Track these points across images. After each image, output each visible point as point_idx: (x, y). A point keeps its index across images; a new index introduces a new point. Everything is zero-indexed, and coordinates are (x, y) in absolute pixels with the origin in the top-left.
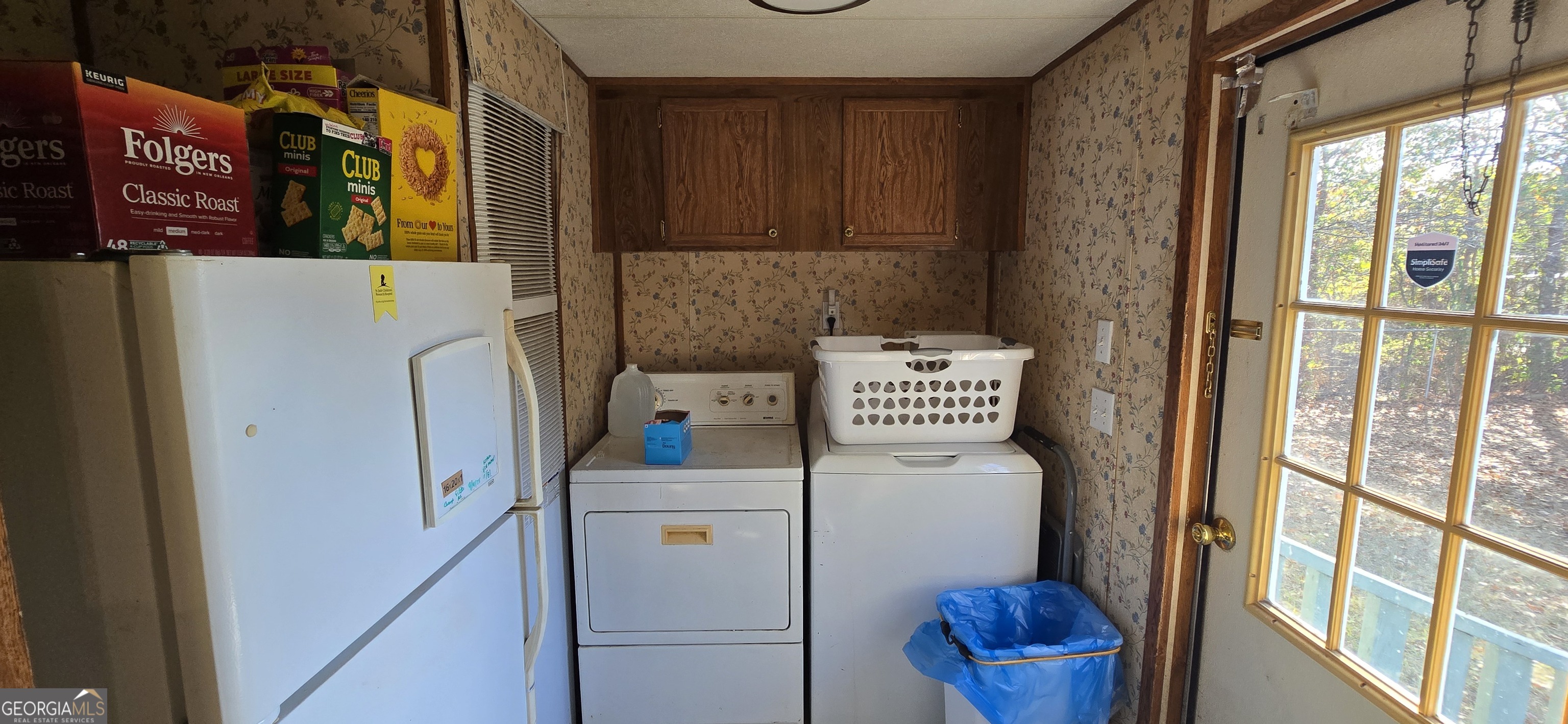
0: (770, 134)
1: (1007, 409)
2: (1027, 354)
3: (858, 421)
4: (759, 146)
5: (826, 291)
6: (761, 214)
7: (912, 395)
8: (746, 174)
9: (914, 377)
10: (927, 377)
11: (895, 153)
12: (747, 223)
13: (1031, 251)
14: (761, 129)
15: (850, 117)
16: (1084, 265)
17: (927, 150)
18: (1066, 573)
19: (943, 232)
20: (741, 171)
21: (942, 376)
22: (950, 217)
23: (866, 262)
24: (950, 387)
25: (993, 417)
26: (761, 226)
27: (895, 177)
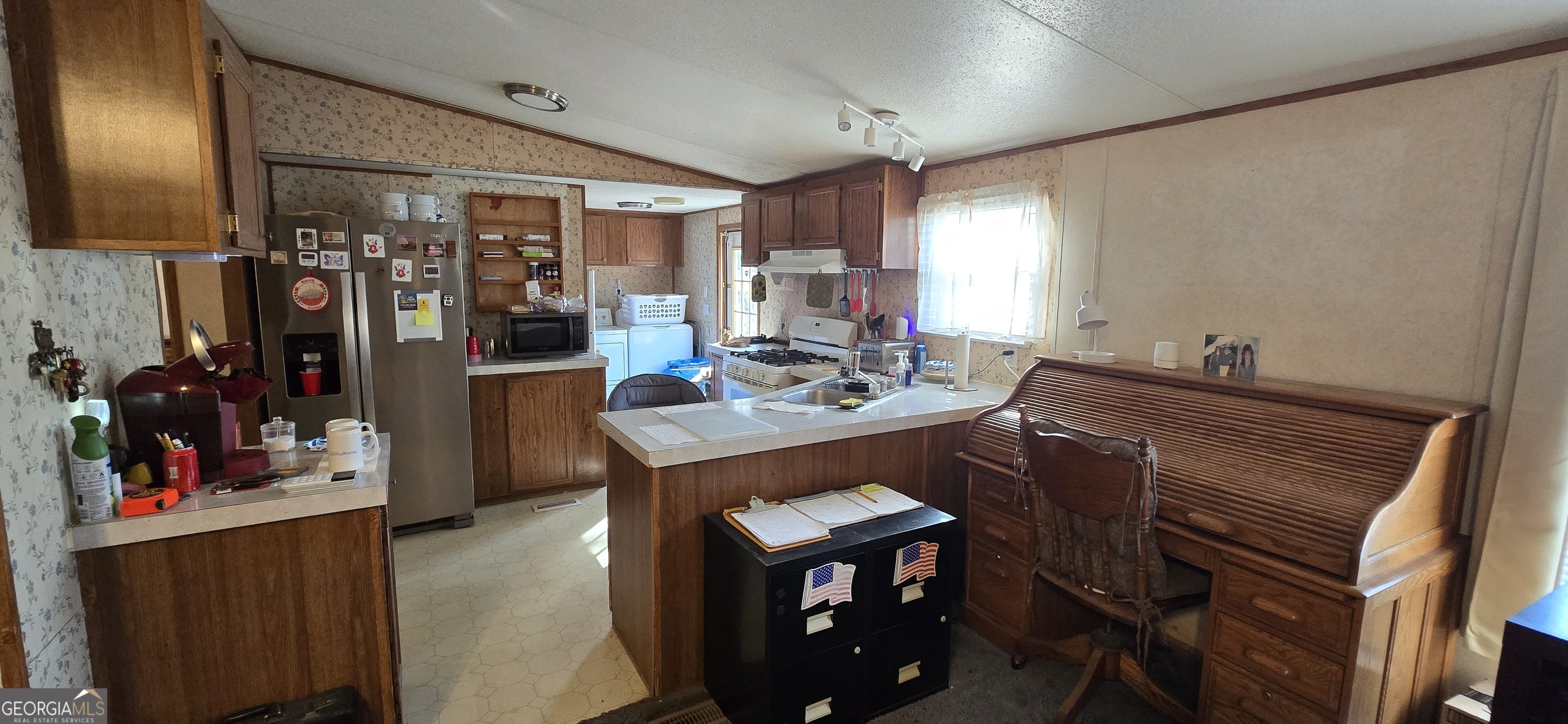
0: (603, 227)
1: (682, 313)
2: (687, 297)
3: (641, 317)
4: (599, 231)
5: (617, 280)
6: (600, 253)
7: (656, 309)
8: (595, 241)
9: (657, 303)
10: (660, 304)
11: (643, 234)
12: (596, 256)
13: (686, 267)
14: (600, 226)
15: (628, 222)
16: (700, 271)
17: (653, 234)
18: (700, 355)
19: (659, 261)
20: (593, 239)
21: (664, 303)
22: (661, 255)
23: (630, 270)
24: (666, 306)
25: (679, 315)
26: (600, 258)
27: (643, 242)
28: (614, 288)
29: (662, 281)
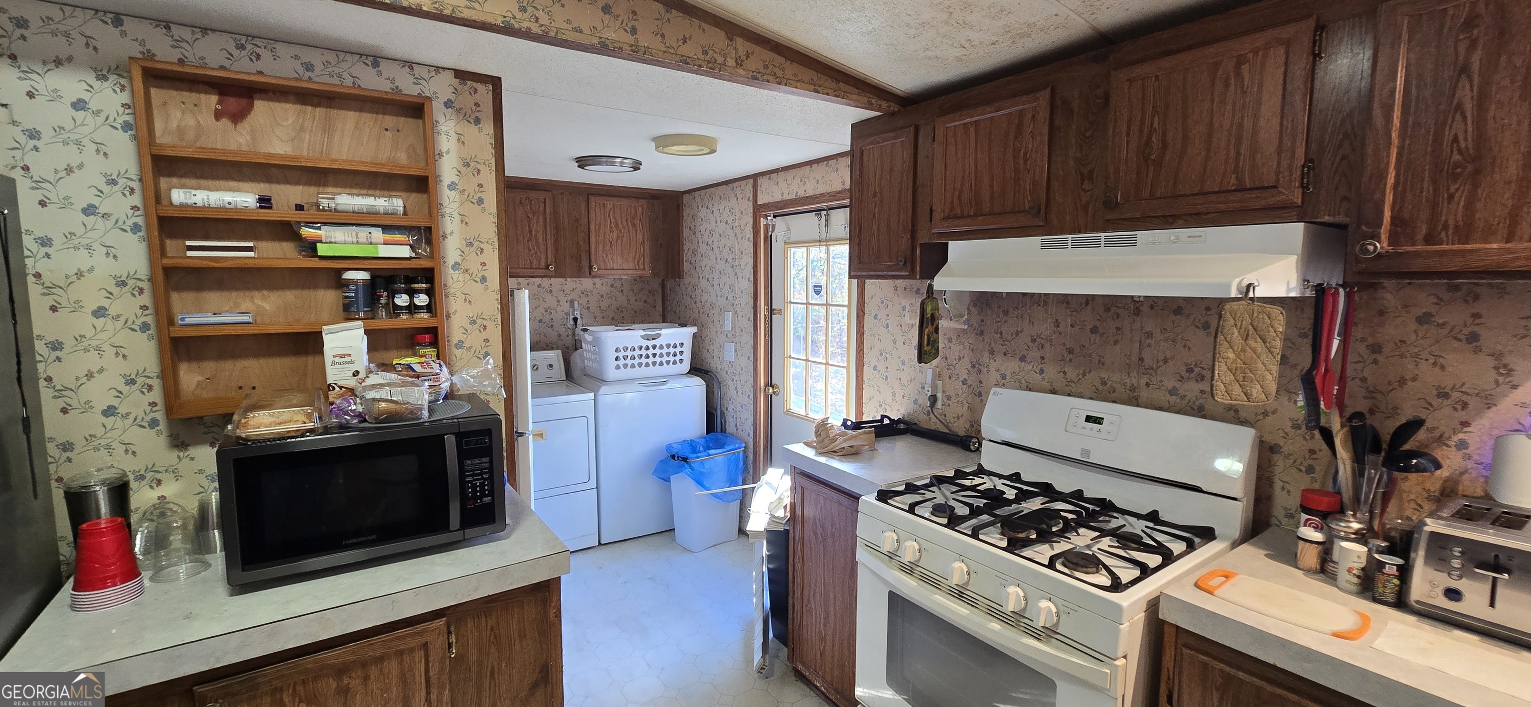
0: (548, 211)
1: (687, 357)
2: (694, 330)
3: (618, 367)
4: (541, 218)
5: (572, 302)
6: (543, 257)
7: (644, 352)
8: (534, 233)
9: (645, 343)
10: (650, 343)
11: (617, 225)
12: (535, 262)
13: (687, 279)
14: (542, 208)
15: (593, 205)
16: (716, 287)
17: (634, 225)
18: (719, 430)
19: (644, 269)
20: (530, 232)
21: (657, 342)
22: (647, 260)
23: (594, 284)
24: (661, 347)
25: (681, 361)
26: (543, 264)
27: (618, 238)
28: (567, 314)
29: (645, 302)
